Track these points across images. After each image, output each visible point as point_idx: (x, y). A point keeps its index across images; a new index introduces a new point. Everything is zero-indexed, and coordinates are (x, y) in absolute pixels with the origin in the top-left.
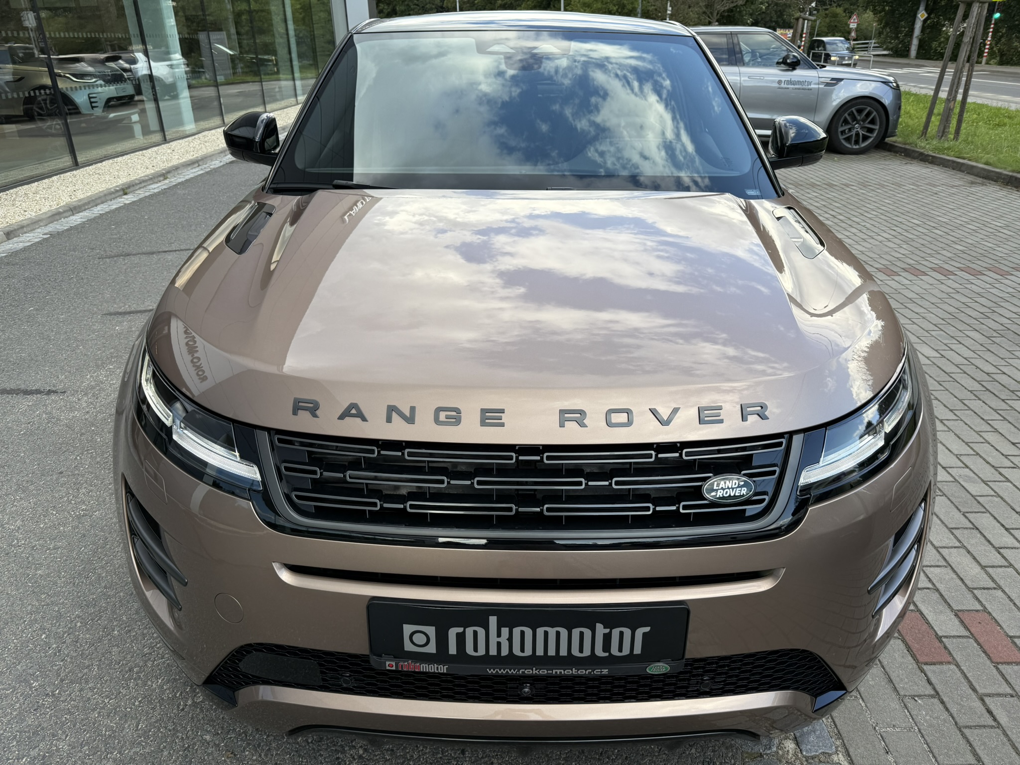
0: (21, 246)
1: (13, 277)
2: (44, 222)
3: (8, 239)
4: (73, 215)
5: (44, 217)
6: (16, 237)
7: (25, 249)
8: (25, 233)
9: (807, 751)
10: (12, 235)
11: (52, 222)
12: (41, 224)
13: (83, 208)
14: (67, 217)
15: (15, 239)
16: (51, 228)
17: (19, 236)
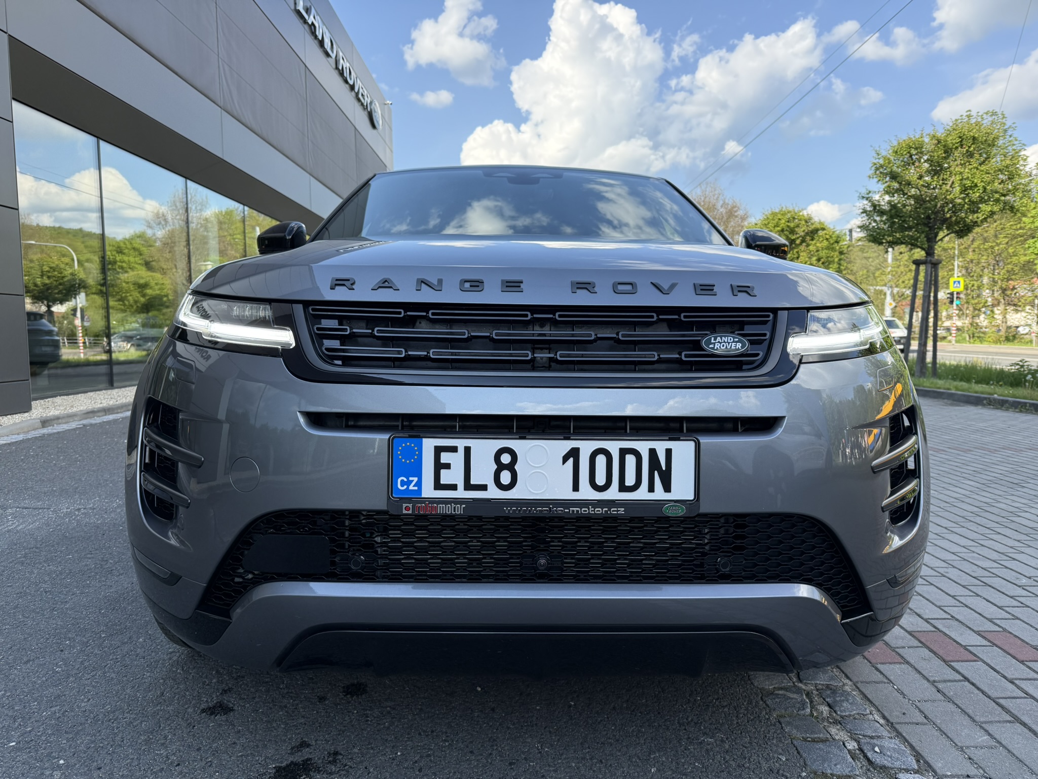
0: (55, 431)
1: (47, 447)
2: (79, 417)
3: (43, 427)
4: (106, 415)
5: (79, 413)
6: (50, 426)
7: (58, 432)
8: (60, 424)
9: (841, 711)
10: (47, 424)
11: (86, 419)
12: (76, 419)
13: (116, 411)
14: (99, 416)
15: (49, 428)
16: (85, 422)
17: (53, 426)
